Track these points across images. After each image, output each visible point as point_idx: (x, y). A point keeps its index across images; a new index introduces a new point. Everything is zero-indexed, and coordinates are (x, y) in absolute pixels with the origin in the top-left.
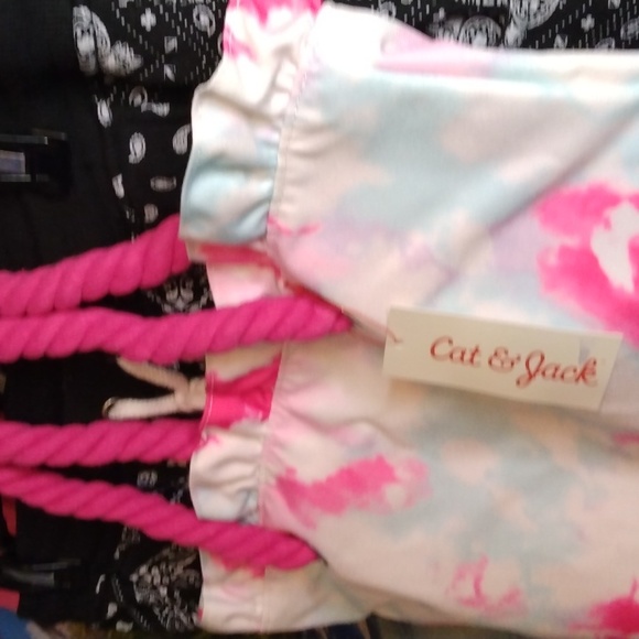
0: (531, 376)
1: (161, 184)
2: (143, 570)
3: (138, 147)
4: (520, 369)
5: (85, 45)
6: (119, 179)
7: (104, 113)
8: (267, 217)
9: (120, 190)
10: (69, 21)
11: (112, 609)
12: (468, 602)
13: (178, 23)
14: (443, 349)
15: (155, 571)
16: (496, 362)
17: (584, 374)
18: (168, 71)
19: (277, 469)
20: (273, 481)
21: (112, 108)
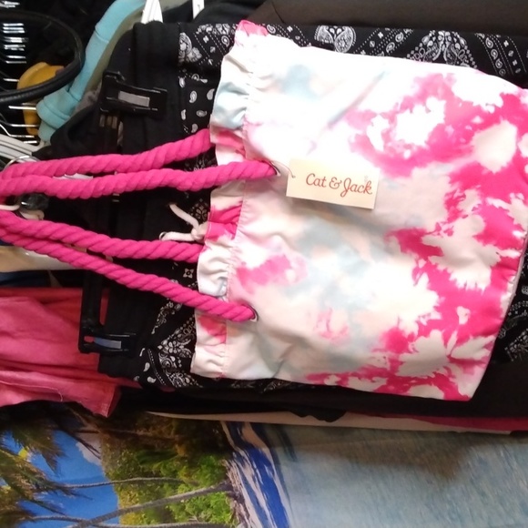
0: (347, 191)
1: (200, 114)
2: (165, 342)
3: (194, 96)
4: (342, 188)
5: (183, 47)
6: (185, 111)
7: (182, 82)
8: (244, 117)
9: (184, 117)
10: (178, 38)
11: (147, 366)
12: (324, 335)
13: (217, 41)
14: (311, 180)
15: (171, 344)
16: (332, 185)
17: (367, 189)
18: (210, 61)
19: (237, 264)
20: (235, 272)
21: (185, 81)
